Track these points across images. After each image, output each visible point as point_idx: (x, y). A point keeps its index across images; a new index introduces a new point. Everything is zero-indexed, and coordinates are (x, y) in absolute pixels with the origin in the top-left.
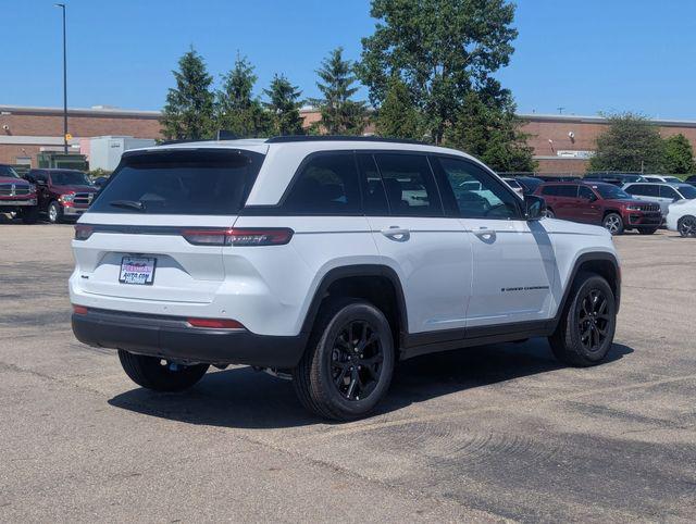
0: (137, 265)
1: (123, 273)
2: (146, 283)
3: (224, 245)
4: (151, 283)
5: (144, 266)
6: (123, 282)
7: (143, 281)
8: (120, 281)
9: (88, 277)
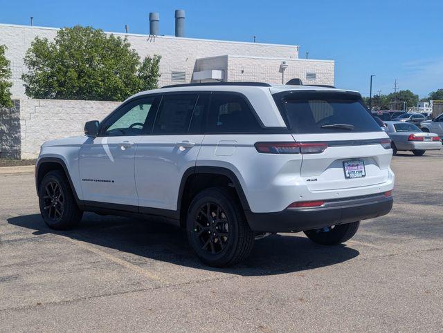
0: (353, 166)
1: (347, 173)
2: (362, 176)
5: (357, 165)
6: (349, 178)
7: (360, 175)
8: (346, 178)
9: (316, 180)
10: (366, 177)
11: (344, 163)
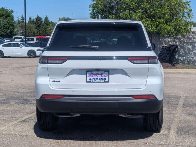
0: (97, 74)
1: (88, 78)
2: (105, 82)
3: (148, 63)
4: (108, 82)
5: (102, 74)
6: (90, 82)
7: (103, 81)
8: (87, 82)
9: (60, 81)
10: (109, 83)
11: (87, 72)
